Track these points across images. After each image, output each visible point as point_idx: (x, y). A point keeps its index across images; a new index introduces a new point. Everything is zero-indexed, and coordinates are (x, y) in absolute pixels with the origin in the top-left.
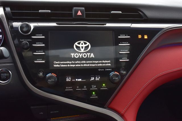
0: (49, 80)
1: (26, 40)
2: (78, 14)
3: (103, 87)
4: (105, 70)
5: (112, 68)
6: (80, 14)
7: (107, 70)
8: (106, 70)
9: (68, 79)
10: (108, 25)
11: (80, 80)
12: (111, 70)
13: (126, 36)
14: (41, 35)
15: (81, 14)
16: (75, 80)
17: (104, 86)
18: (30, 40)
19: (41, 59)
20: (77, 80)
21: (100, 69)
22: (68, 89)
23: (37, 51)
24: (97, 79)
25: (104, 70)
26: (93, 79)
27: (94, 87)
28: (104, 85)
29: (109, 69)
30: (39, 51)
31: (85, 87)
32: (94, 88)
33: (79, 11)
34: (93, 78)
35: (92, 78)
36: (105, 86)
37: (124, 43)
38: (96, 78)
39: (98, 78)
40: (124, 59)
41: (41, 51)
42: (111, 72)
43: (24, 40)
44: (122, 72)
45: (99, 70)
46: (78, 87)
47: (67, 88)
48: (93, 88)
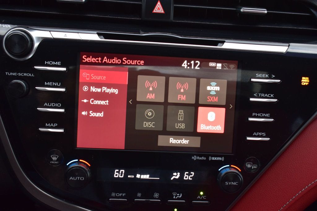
0: (71, 178)
1: (20, 74)
2: (156, 10)
3: (199, 197)
4: (208, 158)
5: (225, 156)
6: (161, 11)
7: (213, 158)
8: (210, 158)
9: (119, 174)
10: (229, 45)
11: (147, 177)
12: (223, 159)
13: (270, 78)
14: (58, 63)
15: (163, 12)
16: (135, 176)
17: (201, 196)
18: (30, 75)
19: (56, 125)
20: (138, 176)
21: (197, 155)
22: (116, 197)
23: (46, 104)
24: (187, 177)
25: (205, 159)
26: (176, 176)
27: (177, 197)
28: (202, 193)
29: (219, 159)
30: (52, 104)
31: (156, 195)
32: (178, 199)
33: (159, 3)
34: (179, 174)
35: (175, 174)
36: (203, 195)
37: (263, 95)
38: (185, 176)
39: (189, 175)
40: (258, 136)
41: (57, 105)
42: (221, 164)
43: (15, 74)
44: (249, 166)
45: (195, 158)
46: (139, 195)
47: (113, 194)
48: (175, 199)
